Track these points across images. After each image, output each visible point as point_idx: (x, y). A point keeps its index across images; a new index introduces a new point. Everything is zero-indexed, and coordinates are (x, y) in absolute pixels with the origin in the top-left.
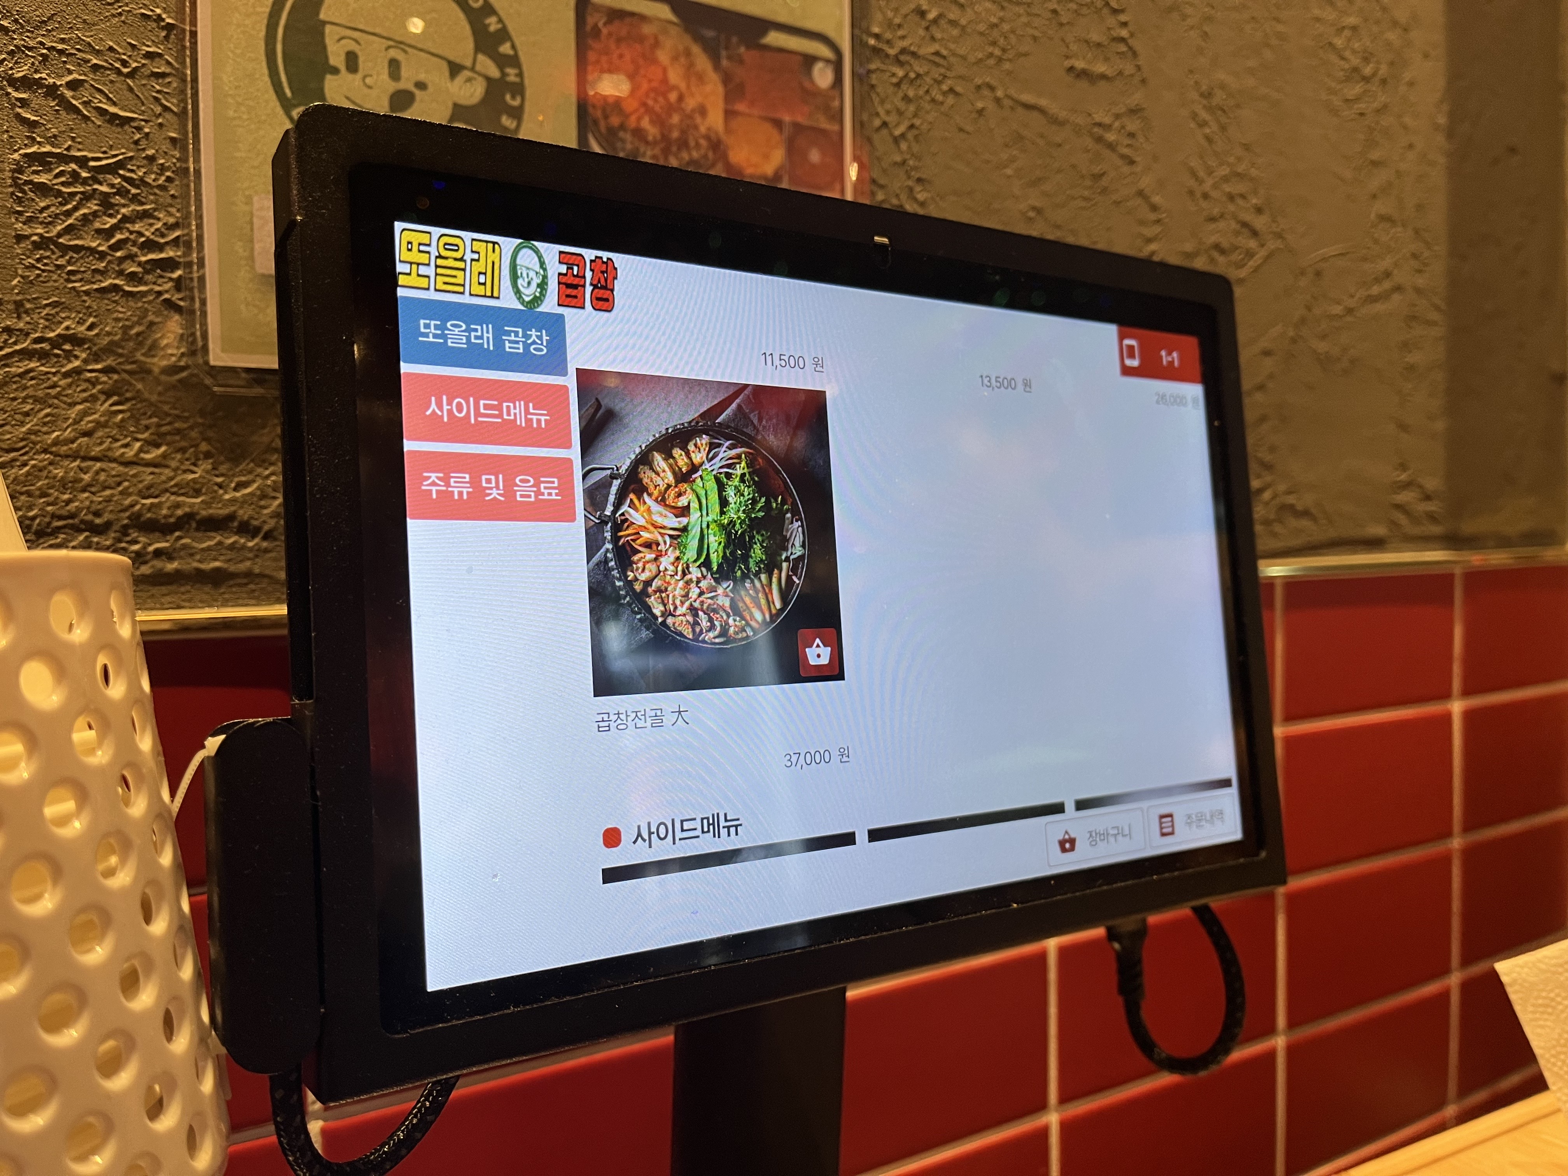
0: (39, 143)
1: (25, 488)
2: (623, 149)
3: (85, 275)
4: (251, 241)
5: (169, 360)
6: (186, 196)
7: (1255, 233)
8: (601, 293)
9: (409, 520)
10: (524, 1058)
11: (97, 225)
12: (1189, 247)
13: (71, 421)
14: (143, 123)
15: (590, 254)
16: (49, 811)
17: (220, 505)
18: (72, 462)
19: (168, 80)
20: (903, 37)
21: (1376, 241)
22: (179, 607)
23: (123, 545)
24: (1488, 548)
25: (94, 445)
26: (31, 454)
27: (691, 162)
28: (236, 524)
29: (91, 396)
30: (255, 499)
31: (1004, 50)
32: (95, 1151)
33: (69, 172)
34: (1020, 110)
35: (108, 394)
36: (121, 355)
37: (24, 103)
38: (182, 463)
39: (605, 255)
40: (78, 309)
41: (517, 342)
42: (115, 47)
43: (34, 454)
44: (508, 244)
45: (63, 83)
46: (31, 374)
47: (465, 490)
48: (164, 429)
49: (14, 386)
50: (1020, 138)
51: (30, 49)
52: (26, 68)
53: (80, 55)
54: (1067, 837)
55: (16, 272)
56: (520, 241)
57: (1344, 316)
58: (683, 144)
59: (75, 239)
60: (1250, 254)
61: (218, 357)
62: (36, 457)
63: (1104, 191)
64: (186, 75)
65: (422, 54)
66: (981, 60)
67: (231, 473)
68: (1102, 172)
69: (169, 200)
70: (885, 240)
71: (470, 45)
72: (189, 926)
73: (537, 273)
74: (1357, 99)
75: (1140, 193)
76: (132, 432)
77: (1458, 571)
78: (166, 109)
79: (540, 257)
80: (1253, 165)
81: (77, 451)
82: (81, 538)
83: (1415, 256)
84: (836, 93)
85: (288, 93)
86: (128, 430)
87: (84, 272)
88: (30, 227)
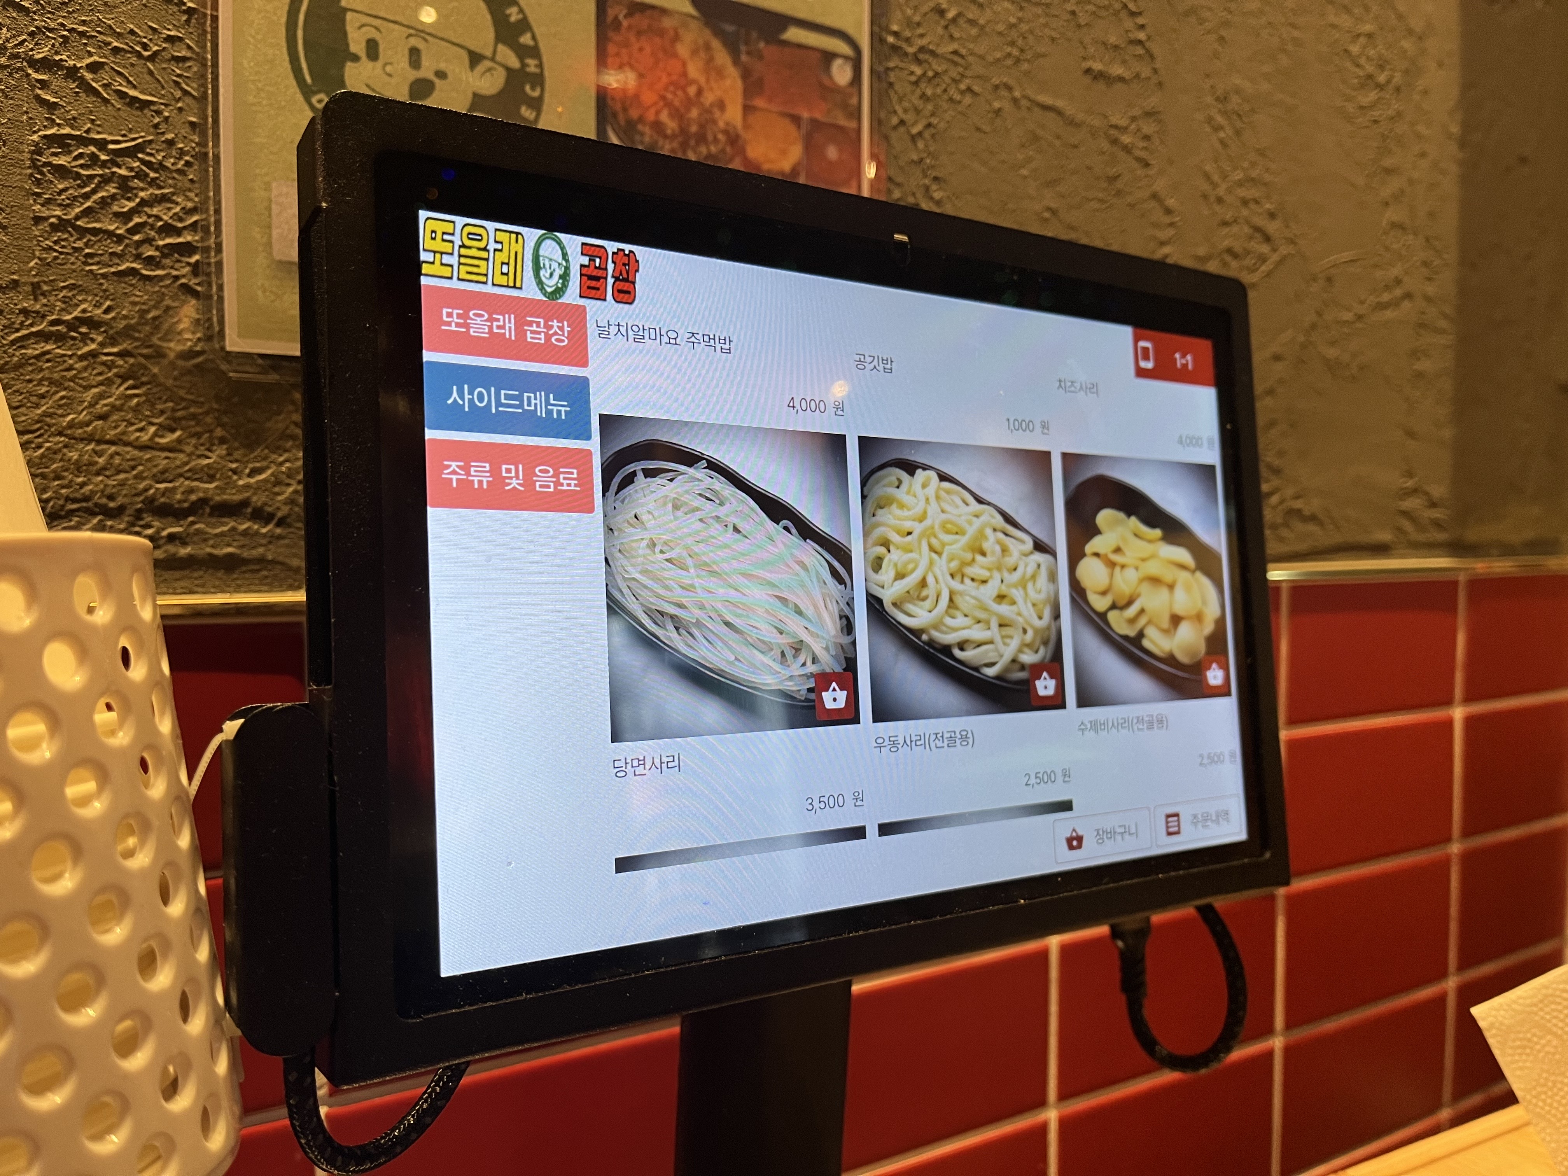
0: (59, 125)
1: (40, 471)
2: (642, 142)
3: (102, 258)
4: (269, 227)
5: (184, 345)
6: (204, 180)
7: (1267, 239)
8: (621, 285)
9: (428, 508)
10: (536, 1045)
11: (115, 208)
12: (1202, 251)
13: (86, 404)
14: (163, 107)
15: (612, 246)
16: (71, 791)
17: (234, 491)
18: (87, 445)
19: (188, 64)
20: (922, 36)
21: (1387, 249)
22: (191, 592)
23: (137, 529)
24: (1493, 556)
25: (109, 429)
26: (46, 437)
27: (710, 156)
28: (249, 510)
29: (107, 379)
30: (269, 486)
31: (1022, 51)
32: (111, 1129)
33: (88, 155)
34: (1036, 110)
35: (124, 378)
36: (137, 339)
37: (44, 84)
38: (197, 448)
39: (627, 247)
40: (95, 291)
41: (539, 333)
42: (135, 29)
43: (49, 436)
44: (532, 234)
45: (84, 65)
46: (47, 357)
47: (485, 480)
48: (180, 414)
49: (30, 368)
50: (1036, 138)
51: (51, 30)
52: (47, 49)
53: (101, 37)
54: (1074, 834)
55: (33, 254)
56: (543, 232)
57: (1354, 322)
58: (701, 138)
59: (93, 222)
60: (1263, 259)
61: (234, 343)
62: (51, 439)
63: (1119, 193)
64: (206, 59)
65: (443, 43)
66: (998, 60)
67: (245, 459)
68: (1117, 174)
69: (188, 185)
70: (905, 238)
71: (491, 35)
72: (206, 908)
73: (559, 264)
74: (1372, 106)
75: (1155, 196)
76: (148, 416)
77: (1462, 578)
78: (186, 93)
79: (562, 248)
80: (1267, 170)
81: (92, 434)
82: (95, 521)
83: (1425, 264)
84: (854, 90)
85: (309, 80)
86: (143, 415)
87: (101, 255)
88: (48, 209)
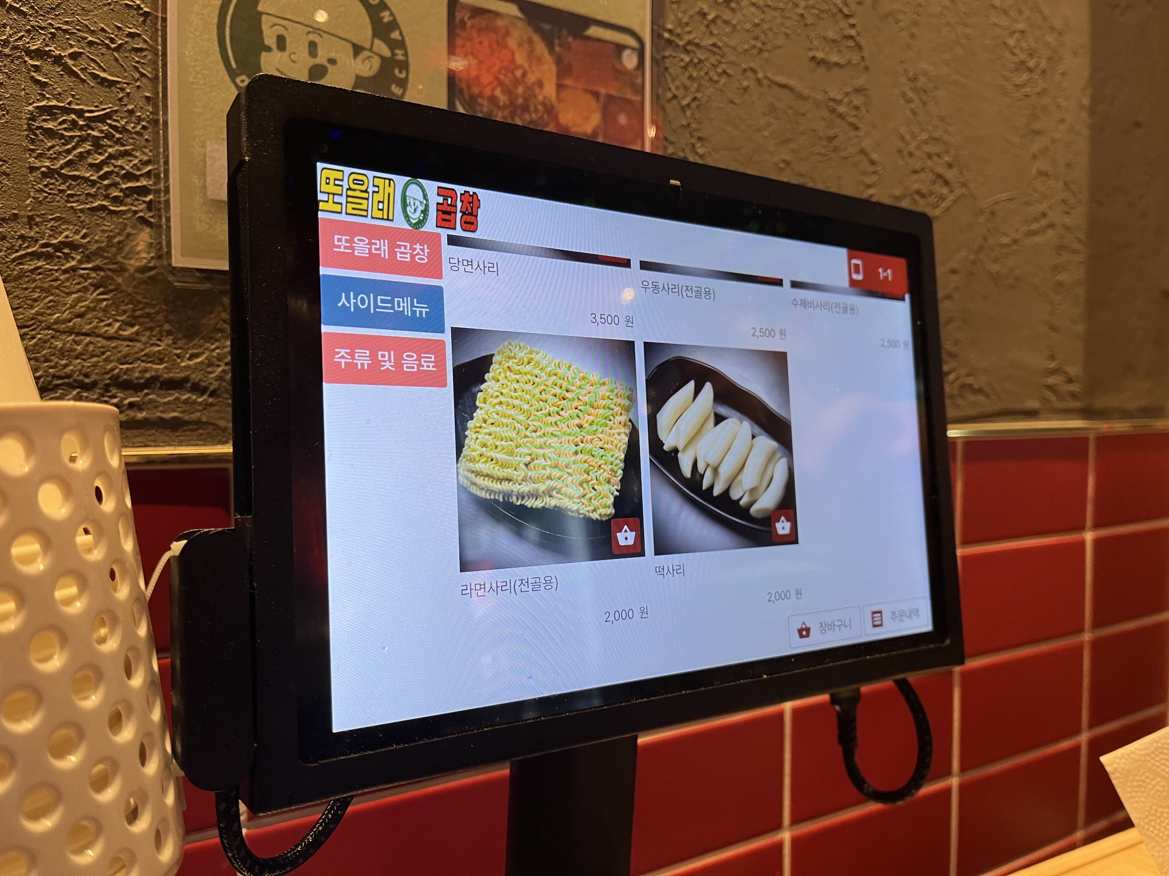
0: (48, 99)
1: (34, 355)
2: (481, 112)
3: (80, 198)
4: (205, 175)
5: (141, 262)
6: (156, 140)
7: (946, 183)
8: (468, 218)
9: (324, 384)
10: (403, 783)
11: (90, 160)
12: (898, 192)
13: (68, 306)
14: (125, 85)
15: (460, 189)
16: (59, 594)
17: (178, 371)
18: (68, 336)
19: (144, 54)
20: (689, 32)
21: (1035, 190)
22: (146, 446)
23: (106, 399)
24: (1114, 419)
25: (85, 324)
26: (38, 330)
27: (532, 121)
28: (189, 385)
29: (84, 287)
30: (204, 367)
31: (764, 44)
32: (88, 846)
33: (70, 121)
34: (775, 88)
35: (96, 287)
36: (106, 258)
37: (37, 68)
38: (150, 339)
39: (471, 190)
40: (75, 222)
41: (406, 253)
42: (105, 28)
43: (41, 330)
44: (400, 180)
45: (67, 54)
46: (39, 271)
47: (366, 362)
48: (138, 313)
49: (26, 280)
50: (774, 109)
51: (42, 28)
52: (39, 42)
53: (79, 34)
54: (804, 626)
55: (29, 194)
56: (409, 178)
57: (1011, 245)
58: (525, 108)
59: (73, 171)
60: (943, 198)
61: (178, 261)
62: (42, 332)
63: (835, 149)
64: (157, 50)
65: (334, 38)
66: (746, 50)
67: (186, 347)
68: (834, 135)
69: (144, 143)
70: (678, 183)
71: (369, 31)
72: (158, 681)
73: (421, 203)
74: (1024, 85)
75: (863, 152)
76: (113, 315)
77: (1092, 436)
78: (143, 75)
79: (423, 190)
80: (946, 132)
81: (73, 328)
82: (75, 393)
83: (1064, 201)
84: (639, 73)
85: (234, 65)
86: (110, 314)
87: (79, 195)
88: (40, 161)
